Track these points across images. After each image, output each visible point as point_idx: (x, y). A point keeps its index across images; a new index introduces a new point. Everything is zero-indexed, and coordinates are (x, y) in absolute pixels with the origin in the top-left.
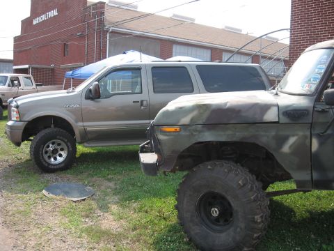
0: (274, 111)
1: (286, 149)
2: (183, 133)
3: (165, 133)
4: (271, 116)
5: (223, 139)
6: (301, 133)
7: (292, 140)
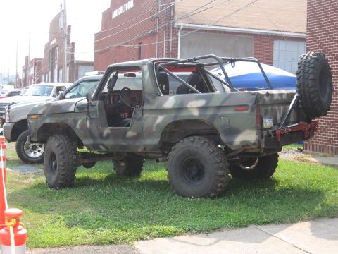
0: (73, 106)
1: (78, 127)
2: (39, 119)
3: (32, 119)
4: (72, 109)
5: (53, 122)
6: (83, 118)
7: (80, 121)
